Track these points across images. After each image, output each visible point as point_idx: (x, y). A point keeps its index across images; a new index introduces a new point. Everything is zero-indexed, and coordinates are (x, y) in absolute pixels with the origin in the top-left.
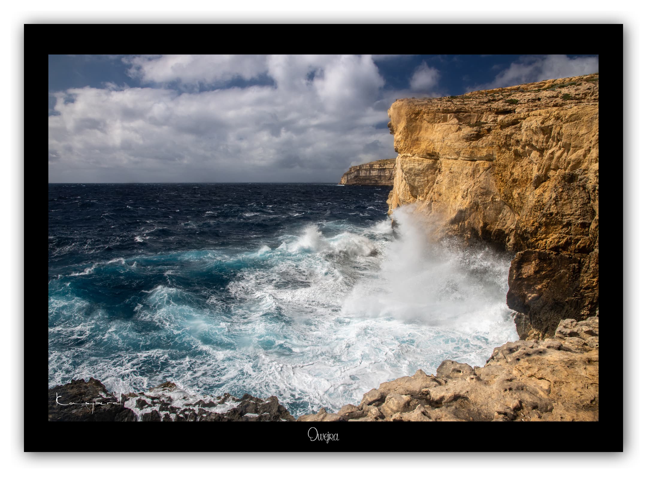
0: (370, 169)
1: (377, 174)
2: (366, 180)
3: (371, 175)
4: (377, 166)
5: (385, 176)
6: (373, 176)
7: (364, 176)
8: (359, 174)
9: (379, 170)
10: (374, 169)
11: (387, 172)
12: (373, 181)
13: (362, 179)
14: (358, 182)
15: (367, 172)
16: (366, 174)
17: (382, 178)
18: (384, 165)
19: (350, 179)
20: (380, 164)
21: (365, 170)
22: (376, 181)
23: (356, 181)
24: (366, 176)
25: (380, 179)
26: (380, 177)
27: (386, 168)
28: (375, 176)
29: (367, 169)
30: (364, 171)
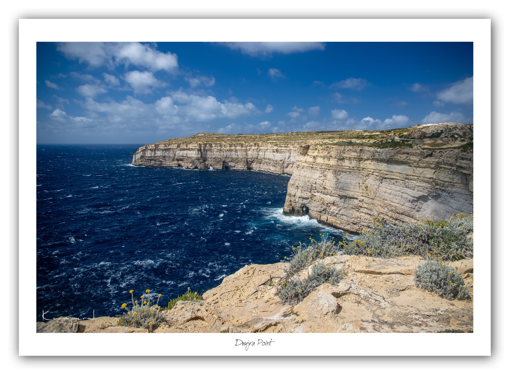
0: (155, 149)
1: (161, 155)
2: (151, 160)
3: (156, 155)
4: (162, 147)
5: (170, 157)
6: (158, 156)
7: (149, 157)
8: (145, 153)
9: (163, 150)
10: (159, 149)
11: (172, 152)
12: (158, 161)
13: (148, 159)
14: (143, 162)
15: (152, 152)
16: (151, 154)
17: (167, 159)
18: (169, 145)
19: (138, 159)
20: (165, 145)
21: (150, 150)
22: (161, 161)
23: (141, 161)
24: (151, 157)
25: (165, 159)
26: (164, 157)
27: (170, 148)
28: (159, 157)
29: (153, 149)
30: (149, 152)
